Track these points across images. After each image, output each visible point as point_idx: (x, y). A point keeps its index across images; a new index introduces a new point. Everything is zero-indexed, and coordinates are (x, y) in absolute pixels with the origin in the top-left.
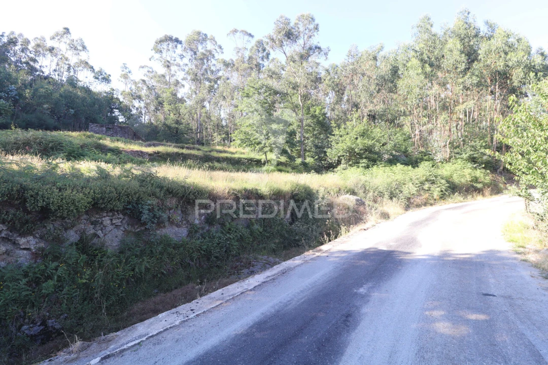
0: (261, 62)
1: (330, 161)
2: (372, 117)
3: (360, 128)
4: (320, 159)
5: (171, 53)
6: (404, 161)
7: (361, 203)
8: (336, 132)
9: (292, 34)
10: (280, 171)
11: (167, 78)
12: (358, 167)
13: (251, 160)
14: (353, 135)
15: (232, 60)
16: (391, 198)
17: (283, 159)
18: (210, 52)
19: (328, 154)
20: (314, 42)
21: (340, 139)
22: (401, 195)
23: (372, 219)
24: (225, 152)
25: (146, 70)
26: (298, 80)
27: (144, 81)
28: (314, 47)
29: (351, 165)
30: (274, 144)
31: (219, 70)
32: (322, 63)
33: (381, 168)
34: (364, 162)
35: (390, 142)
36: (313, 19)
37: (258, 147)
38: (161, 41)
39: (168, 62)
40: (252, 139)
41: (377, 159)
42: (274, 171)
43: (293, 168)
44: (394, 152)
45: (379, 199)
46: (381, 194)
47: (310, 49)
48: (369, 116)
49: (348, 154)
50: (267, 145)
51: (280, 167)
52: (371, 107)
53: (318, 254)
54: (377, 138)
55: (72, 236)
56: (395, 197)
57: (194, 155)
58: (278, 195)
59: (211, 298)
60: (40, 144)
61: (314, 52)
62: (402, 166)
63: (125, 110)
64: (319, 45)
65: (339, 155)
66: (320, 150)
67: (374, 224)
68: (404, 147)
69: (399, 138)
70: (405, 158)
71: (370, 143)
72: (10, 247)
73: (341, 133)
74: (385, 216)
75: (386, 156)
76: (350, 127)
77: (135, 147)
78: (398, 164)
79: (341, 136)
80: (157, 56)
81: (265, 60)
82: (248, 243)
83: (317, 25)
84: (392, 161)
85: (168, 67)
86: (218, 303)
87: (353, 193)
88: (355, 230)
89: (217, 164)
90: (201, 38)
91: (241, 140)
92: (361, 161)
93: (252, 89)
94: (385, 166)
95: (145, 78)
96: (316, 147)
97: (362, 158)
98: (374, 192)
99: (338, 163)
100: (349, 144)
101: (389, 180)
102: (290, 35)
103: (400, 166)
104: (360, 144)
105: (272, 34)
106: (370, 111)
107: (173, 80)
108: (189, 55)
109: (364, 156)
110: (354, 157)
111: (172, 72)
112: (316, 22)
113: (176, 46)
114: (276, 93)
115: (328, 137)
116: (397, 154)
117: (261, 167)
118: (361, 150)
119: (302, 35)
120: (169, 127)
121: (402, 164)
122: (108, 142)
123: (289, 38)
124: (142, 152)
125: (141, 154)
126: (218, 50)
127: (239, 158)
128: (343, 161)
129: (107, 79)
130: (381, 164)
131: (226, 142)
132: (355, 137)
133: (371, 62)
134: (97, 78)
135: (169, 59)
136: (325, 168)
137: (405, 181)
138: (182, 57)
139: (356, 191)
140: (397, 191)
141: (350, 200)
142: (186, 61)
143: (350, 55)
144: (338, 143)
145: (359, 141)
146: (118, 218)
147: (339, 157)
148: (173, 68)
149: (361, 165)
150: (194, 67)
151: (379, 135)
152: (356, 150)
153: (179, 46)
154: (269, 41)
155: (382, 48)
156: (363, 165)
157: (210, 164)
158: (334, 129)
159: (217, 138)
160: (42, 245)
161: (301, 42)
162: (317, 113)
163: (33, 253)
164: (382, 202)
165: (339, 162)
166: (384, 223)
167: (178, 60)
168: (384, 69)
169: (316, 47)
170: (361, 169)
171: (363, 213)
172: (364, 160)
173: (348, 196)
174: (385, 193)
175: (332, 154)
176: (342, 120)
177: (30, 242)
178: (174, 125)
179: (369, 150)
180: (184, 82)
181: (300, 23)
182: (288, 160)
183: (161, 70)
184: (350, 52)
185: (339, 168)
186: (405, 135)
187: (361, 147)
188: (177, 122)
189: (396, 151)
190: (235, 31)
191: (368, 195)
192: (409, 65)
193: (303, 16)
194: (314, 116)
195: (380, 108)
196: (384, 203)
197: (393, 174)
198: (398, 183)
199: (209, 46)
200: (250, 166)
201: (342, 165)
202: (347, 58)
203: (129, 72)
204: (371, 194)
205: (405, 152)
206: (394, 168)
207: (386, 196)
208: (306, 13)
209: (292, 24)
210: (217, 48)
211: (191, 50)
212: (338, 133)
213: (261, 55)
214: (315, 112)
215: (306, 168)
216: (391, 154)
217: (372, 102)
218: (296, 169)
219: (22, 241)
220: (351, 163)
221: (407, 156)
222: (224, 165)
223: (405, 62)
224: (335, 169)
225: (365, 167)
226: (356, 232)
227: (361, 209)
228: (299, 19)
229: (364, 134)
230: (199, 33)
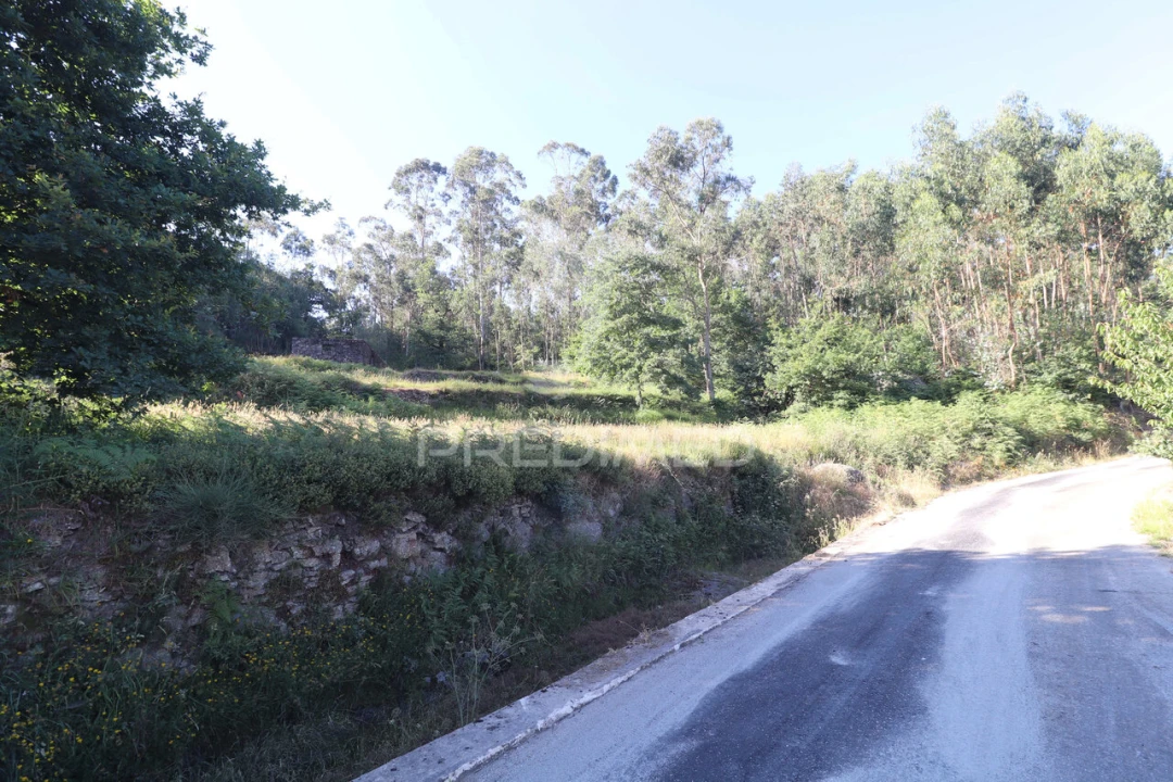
0: (600, 199)
1: (772, 397)
2: (844, 302)
3: (829, 328)
4: (748, 393)
5: (425, 191)
6: (923, 390)
7: (857, 477)
8: (779, 338)
9: (682, 158)
10: (670, 418)
11: (419, 238)
12: (831, 406)
13: (611, 398)
14: (816, 341)
16: (911, 467)
17: (676, 394)
19: (766, 383)
20: (723, 169)
21: (790, 352)
22: (930, 459)
23: (884, 508)
24: (550, 384)
25: (372, 224)
26: (696, 242)
27: (370, 247)
28: (723, 178)
29: (814, 403)
30: (658, 367)
33: (879, 408)
34: (841, 396)
35: (890, 353)
36: (720, 128)
37: (627, 374)
38: (408, 171)
39: (421, 208)
40: (613, 359)
41: (868, 390)
42: (659, 419)
43: (694, 412)
44: (899, 374)
45: (888, 469)
46: (890, 461)
47: (717, 182)
49: (808, 382)
50: (645, 368)
51: (668, 411)
52: (840, 283)
54: (864, 348)
56: (919, 464)
60: (259, 384)
61: (725, 188)
62: (922, 403)
63: (333, 303)
64: (733, 174)
65: (791, 384)
66: (748, 376)
68: (918, 362)
69: (905, 344)
70: (924, 386)
71: (852, 358)
72: (424, 546)
73: (790, 342)
74: (907, 501)
75: (886, 384)
76: (807, 329)
78: (913, 399)
79: (790, 347)
80: (400, 199)
81: (609, 195)
83: (729, 138)
84: (899, 393)
85: (420, 218)
87: (837, 459)
90: (486, 160)
92: (835, 395)
94: (886, 404)
95: (371, 241)
96: (740, 368)
97: (836, 388)
98: (876, 456)
99: (786, 399)
100: (809, 362)
101: (901, 432)
102: (679, 161)
103: (916, 405)
104: (831, 361)
106: (840, 291)
107: (430, 242)
108: (459, 194)
109: (841, 385)
110: (820, 388)
111: (428, 228)
112: (726, 133)
113: (435, 179)
114: (657, 267)
115: (764, 349)
116: (908, 377)
117: (631, 411)
118: (834, 373)
119: (699, 158)
120: (427, 336)
121: (920, 398)
122: (360, 377)
123: (676, 166)
126: (516, 181)
127: (588, 396)
128: (798, 396)
129: (305, 250)
130: (877, 399)
131: (540, 361)
132: (820, 347)
135: (421, 204)
136: (761, 409)
137: (933, 432)
138: (446, 197)
139: (840, 453)
140: (920, 451)
141: (839, 472)
142: (454, 204)
144: (783, 361)
145: (829, 355)
147: (790, 388)
148: (430, 220)
149: (836, 403)
150: (468, 216)
151: (867, 342)
152: (825, 373)
153: (442, 179)
154: (637, 172)
156: (841, 402)
158: (774, 333)
159: (524, 354)
160: (455, 544)
161: (698, 170)
162: (732, 301)
163: (448, 556)
164: (894, 475)
165: (789, 398)
167: (439, 203)
168: (865, 210)
169: (729, 179)
170: (836, 412)
172: (842, 394)
173: (830, 464)
174: (898, 458)
175: (775, 384)
176: (788, 317)
177: (443, 539)
178: (437, 332)
179: (849, 372)
180: (450, 247)
181: (695, 136)
182: (685, 396)
183: (402, 224)
185: (790, 409)
186: (919, 338)
187: (833, 366)
188: (442, 326)
189: (904, 372)
190: (554, 146)
191: (866, 463)
192: (916, 205)
193: (700, 124)
194: (727, 308)
195: (858, 283)
196: (899, 477)
197: (906, 420)
198: (918, 437)
200: (611, 411)
201: (795, 403)
203: (351, 233)
204: (870, 460)
205: (923, 373)
206: (906, 406)
207: (901, 464)
209: (680, 142)
210: (512, 177)
211: (466, 184)
212: (784, 341)
213: (598, 186)
215: (723, 413)
216: (895, 378)
217: (841, 274)
218: (699, 414)
219: (437, 537)
220: (814, 399)
221: (926, 381)
223: (907, 200)
224: (783, 413)
225: (845, 406)
227: (859, 488)
229: (834, 341)
230: (480, 153)
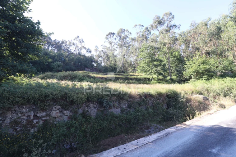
0: (148, 36)
1: (185, 77)
2: (208, 53)
3: (201, 60)
4: (180, 77)
5: (112, 38)
6: (231, 75)
7: (206, 99)
8: (187, 63)
9: (161, 22)
10: (159, 83)
11: (111, 48)
12: (202, 80)
13: (145, 78)
14: (197, 64)
15: (135, 37)
16: (225, 96)
17: (160, 77)
18: (126, 36)
19: (184, 74)
20: (172, 23)
21: (190, 66)
22: (231, 94)
23: (214, 108)
24: (134, 75)
25: (103, 46)
26: (166, 41)
27: (102, 50)
28: (172, 26)
29: (197, 79)
30: (156, 71)
31: (130, 42)
32: (177, 32)
33: (216, 80)
34: (205, 77)
35: (221, 65)
36: (171, 14)
37: (148, 73)
38: (108, 35)
39: (111, 42)
40: (145, 69)
41: (214, 75)
42: (156, 83)
43: (166, 81)
44: (224, 71)
45: (217, 97)
46: (218, 94)
47: (171, 26)
48: (206, 53)
49: (195, 73)
50: (152, 71)
51: (159, 81)
52: (206, 49)
53: (184, 126)
54: (212, 64)
55: (80, 111)
56: (228, 95)
57: (121, 78)
58: (160, 95)
59: (132, 144)
60: (70, 76)
61: (173, 28)
62: (230, 78)
63: (96, 62)
64: (175, 24)
65: (190, 74)
66: (180, 72)
67: (216, 110)
68: (230, 68)
69: (226, 63)
70: (231, 74)
71: (208, 67)
72: (62, 114)
73: (190, 63)
74: (223, 106)
75: (219, 73)
76: (195, 60)
77: (100, 76)
78: (227, 77)
79: (191, 65)
80: (107, 40)
81: (149, 35)
82: (147, 118)
83: (173, 16)
84: (223, 76)
85: (111, 44)
86: (136, 147)
87: (201, 93)
88: (204, 114)
89: (131, 81)
90: (122, 31)
91: (141, 70)
92: (203, 77)
93: (144, 48)
94: (219, 79)
95: (103, 49)
96: (177, 71)
97: (204, 75)
98: (214, 93)
99: (190, 78)
100: (195, 68)
101: (223, 86)
102: (160, 23)
103: (228, 79)
104: (202, 68)
105: (152, 24)
106: (206, 51)
107: (112, 49)
108: (118, 38)
109: (205, 74)
110: (199, 75)
111: (113, 46)
112: (173, 15)
113: (113, 36)
114: (155, 48)
115: (183, 66)
116: (226, 72)
117: (150, 81)
118: (203, 71)
119: (166, 22)
120: (112, 67)
121: (229, 77)
122: (91, 74)
123: (160, 24)
124: (102, 77)
125: (102, 78)
126: (130, 34)
127: (140, 78)
128: (193, 77)
129: (90, 52)
130: (216, 78)
131: (134, 71)
132: (199, 64)
133: (204, 27)
134: (88, 52)
135: (111, 41)
136: (183, 81)
137: (233, 86)
138: (115, 39)
139: (202, 92)
140: (229, 92)
141: (200, 98)
142: (117, 40)
143: (191, 25)
144: (189, 68)
145: (201, 66)
146: (95, 105)
147: (190, 75)
148: (113, 44)
149: (203, 79)
150: (120, 42)
151: (213, 63)
152: (200, 71)
153: (115, 35)
154: (151, 27)
155: (210, 19)
156: (205, 78)
157: (128, 81)
158: (186, 62)
159: (130, 70)
160: (71, 114)
161: (166, 24)
162: (176, 55)
163: (68, 117)
164: (219, 99)
165: (191, 78)
166: (222, 111)
167: (114, 40)
168: (213, 29)
169: (174, 25)
170: (204, 81)
171: (208, 105)
172: (205, 76)
173: (198, 95)
174: (221, 93)
175: (186, 74)
176: (190, 56)
177: (67, 113)
178: (113, 66)
179: (208, 70)
180: (117, 49)
181: (165, 16)
182: (163, 78)
183: (108, 45)
184: (191, 24)
185: (191, 80)
186: (230, 61)
187: (203, 69)
188: (115, 65)
189: (225, 70)
190: (136, 25)
191: (210, 95)
192: (227, 25)
193: (166, 13)
194: (174, 57)
195: (212, 48)
196: (221, 99)
197: (225, 83)
198: (228, 88)
199: (126, 33)
200: (145, 81)
201: (192, 79)
202: (190, 27)
203: (98, 48)
204: (212, 94)
205: (231, 70)
206: (225, 79)
207: (222, 95)
208: (167, 12)
209: (161, 18)
210: (129, 33)
211: (119, 36)
212: (188, 63)
213: (147, 33)
214: (175, 54)
215: (172, 81)
216: (222, 72)
217: (207, 46)
218: (167, 82)
219: (65, 112)
220: (197, 78)
221: (232, 73)
222: (134, 81)
223: (225, 24)
224: (189, 81)
225: (206, 79)
226: (205, 115)
227: (207, 102)
228: (164, 15)
229: (204, 63)
230: (122, 29)
